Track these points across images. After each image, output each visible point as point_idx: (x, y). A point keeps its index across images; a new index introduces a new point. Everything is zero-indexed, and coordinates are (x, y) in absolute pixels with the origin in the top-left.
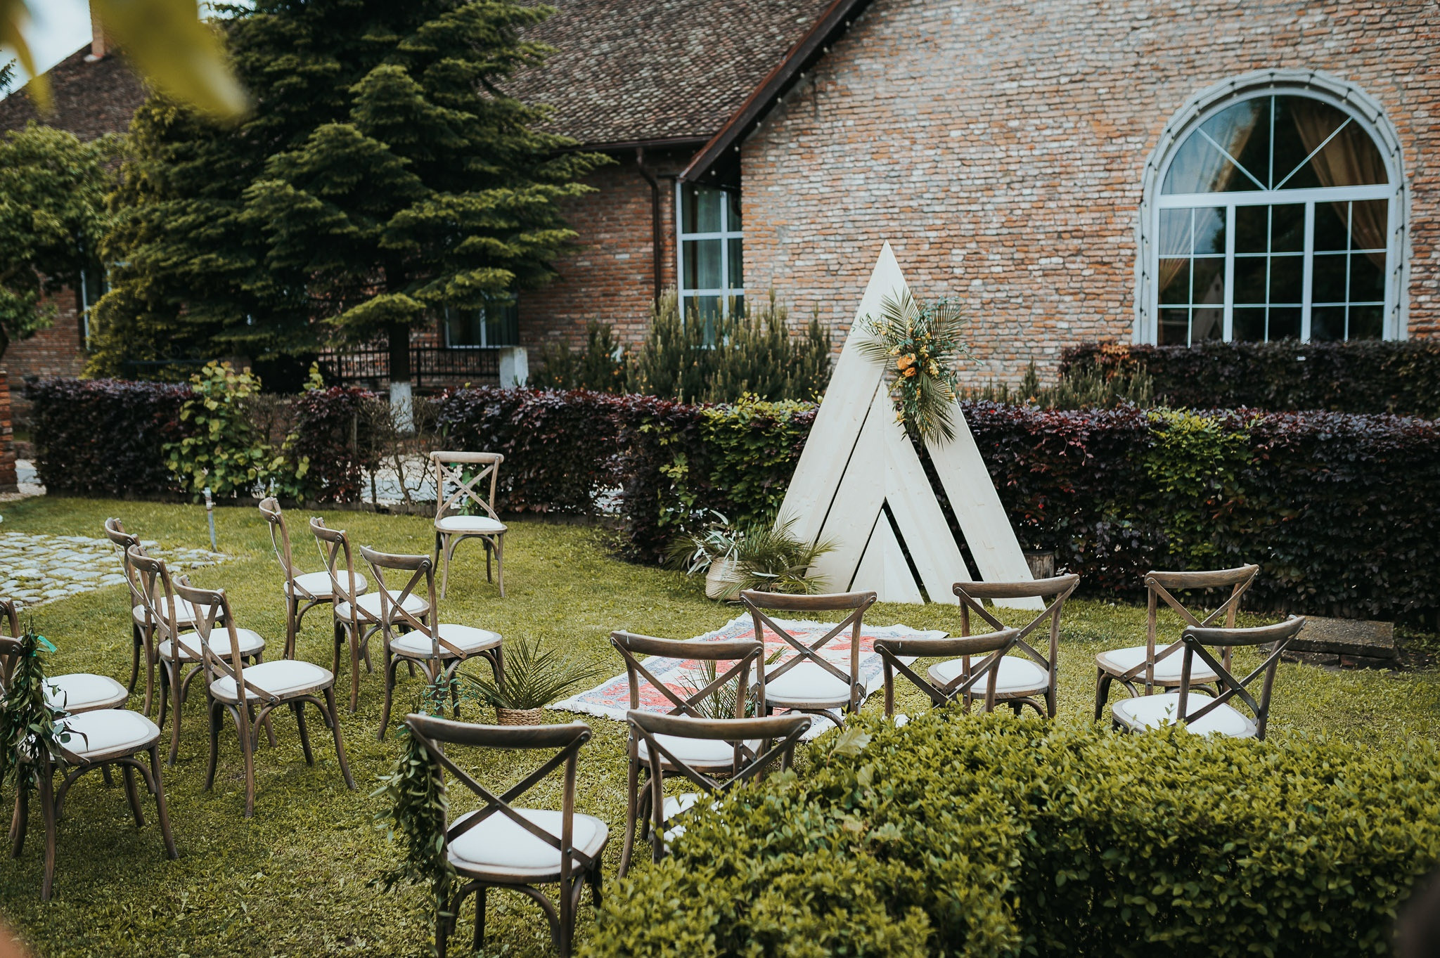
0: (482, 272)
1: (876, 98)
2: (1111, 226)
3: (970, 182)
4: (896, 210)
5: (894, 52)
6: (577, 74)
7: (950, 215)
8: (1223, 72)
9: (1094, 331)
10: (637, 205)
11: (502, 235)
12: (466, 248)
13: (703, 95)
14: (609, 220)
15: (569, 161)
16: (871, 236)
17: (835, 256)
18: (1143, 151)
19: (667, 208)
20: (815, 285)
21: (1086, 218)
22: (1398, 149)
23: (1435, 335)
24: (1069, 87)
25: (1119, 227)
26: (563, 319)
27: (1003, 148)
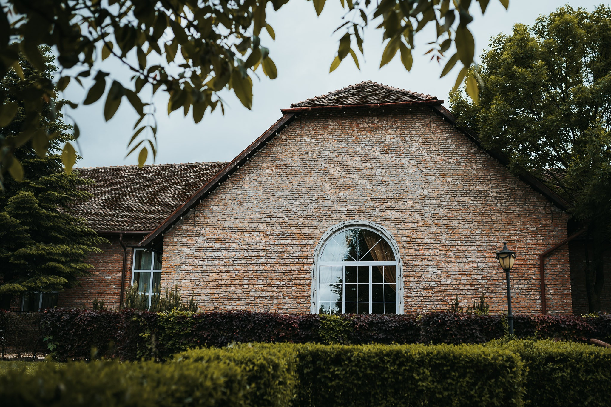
1: (218, 220)
2: (302, 271)
3: (252, 253)
4: (223, 262)
5: (226, 204)
6: (95, 205)
7: (244, 265)
8: (341, 220)
9: (296, 310)
10: (116, 258)
11: (63, 263)
12: (47, 266)
13: (148, 217)
14: (104, 262)
16: (213, 272)
17: (198, 278)
18: (314, 245)
19: (129, 259)
20: (190, 289)
21: (294, 268)
22: (398, 249)
23: (413, 313)
24: (288, 221)
25: (305, 272)
26: (78, 302)
27: (264, 241)
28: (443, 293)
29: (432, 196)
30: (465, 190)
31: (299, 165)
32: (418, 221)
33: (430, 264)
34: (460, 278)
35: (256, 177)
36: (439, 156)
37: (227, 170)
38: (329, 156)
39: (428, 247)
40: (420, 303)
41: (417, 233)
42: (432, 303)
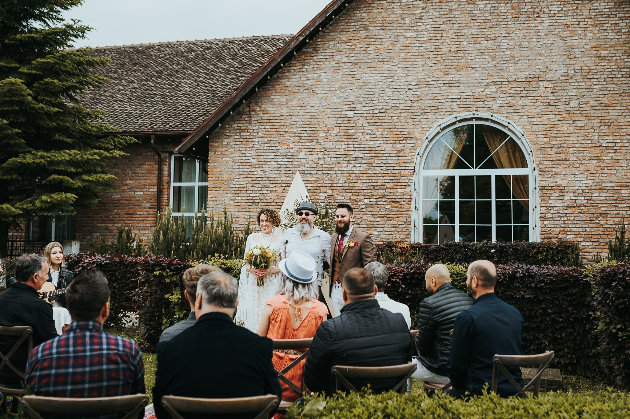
0: (59, 194)
1: (281, 115)
2: (399, 184)
3: (329, 159)
4: (291, 172)
5: (292, 93)
6: (119, 97)
7: (319, 176)
8: (452, 112)
9: (391, 236)
10: (149, 166)
11: (72, 175)
12: (50, 181)
14: (132, 173)
15: (113, 140)
16: (277, 185)
17: (258, 195)
18: (415, 148)
19: (166, 169)
20: (247, 210)
21: (387, 179)
22: (531, 151)
23: (553, 240)
24: (378, 115)
25: (403, 184)
26: (102, 227)
27: (346, 143)
28: (594, 212)
29: (580, 77)
30: (627, 68)
31: (392, 37)
32: (560, 113)
33: (577, 173)
34: (618, 191)
35: (333, 54)
36: (590, 20)
37: (293, 45)
38: (434, 23)
39: (575, 149)
40: (563, 225)
41: (559, 129)
42: (579, 226)
